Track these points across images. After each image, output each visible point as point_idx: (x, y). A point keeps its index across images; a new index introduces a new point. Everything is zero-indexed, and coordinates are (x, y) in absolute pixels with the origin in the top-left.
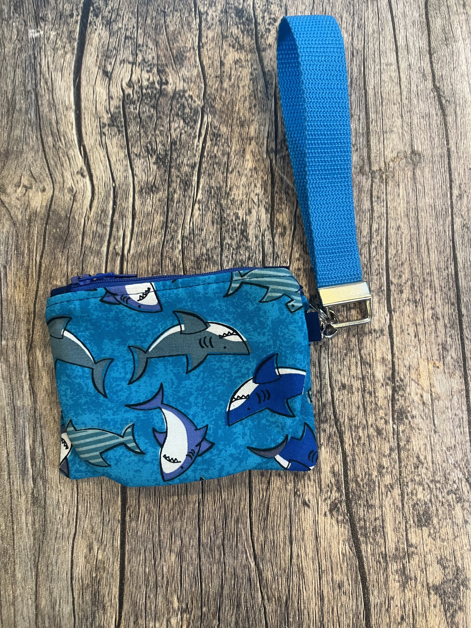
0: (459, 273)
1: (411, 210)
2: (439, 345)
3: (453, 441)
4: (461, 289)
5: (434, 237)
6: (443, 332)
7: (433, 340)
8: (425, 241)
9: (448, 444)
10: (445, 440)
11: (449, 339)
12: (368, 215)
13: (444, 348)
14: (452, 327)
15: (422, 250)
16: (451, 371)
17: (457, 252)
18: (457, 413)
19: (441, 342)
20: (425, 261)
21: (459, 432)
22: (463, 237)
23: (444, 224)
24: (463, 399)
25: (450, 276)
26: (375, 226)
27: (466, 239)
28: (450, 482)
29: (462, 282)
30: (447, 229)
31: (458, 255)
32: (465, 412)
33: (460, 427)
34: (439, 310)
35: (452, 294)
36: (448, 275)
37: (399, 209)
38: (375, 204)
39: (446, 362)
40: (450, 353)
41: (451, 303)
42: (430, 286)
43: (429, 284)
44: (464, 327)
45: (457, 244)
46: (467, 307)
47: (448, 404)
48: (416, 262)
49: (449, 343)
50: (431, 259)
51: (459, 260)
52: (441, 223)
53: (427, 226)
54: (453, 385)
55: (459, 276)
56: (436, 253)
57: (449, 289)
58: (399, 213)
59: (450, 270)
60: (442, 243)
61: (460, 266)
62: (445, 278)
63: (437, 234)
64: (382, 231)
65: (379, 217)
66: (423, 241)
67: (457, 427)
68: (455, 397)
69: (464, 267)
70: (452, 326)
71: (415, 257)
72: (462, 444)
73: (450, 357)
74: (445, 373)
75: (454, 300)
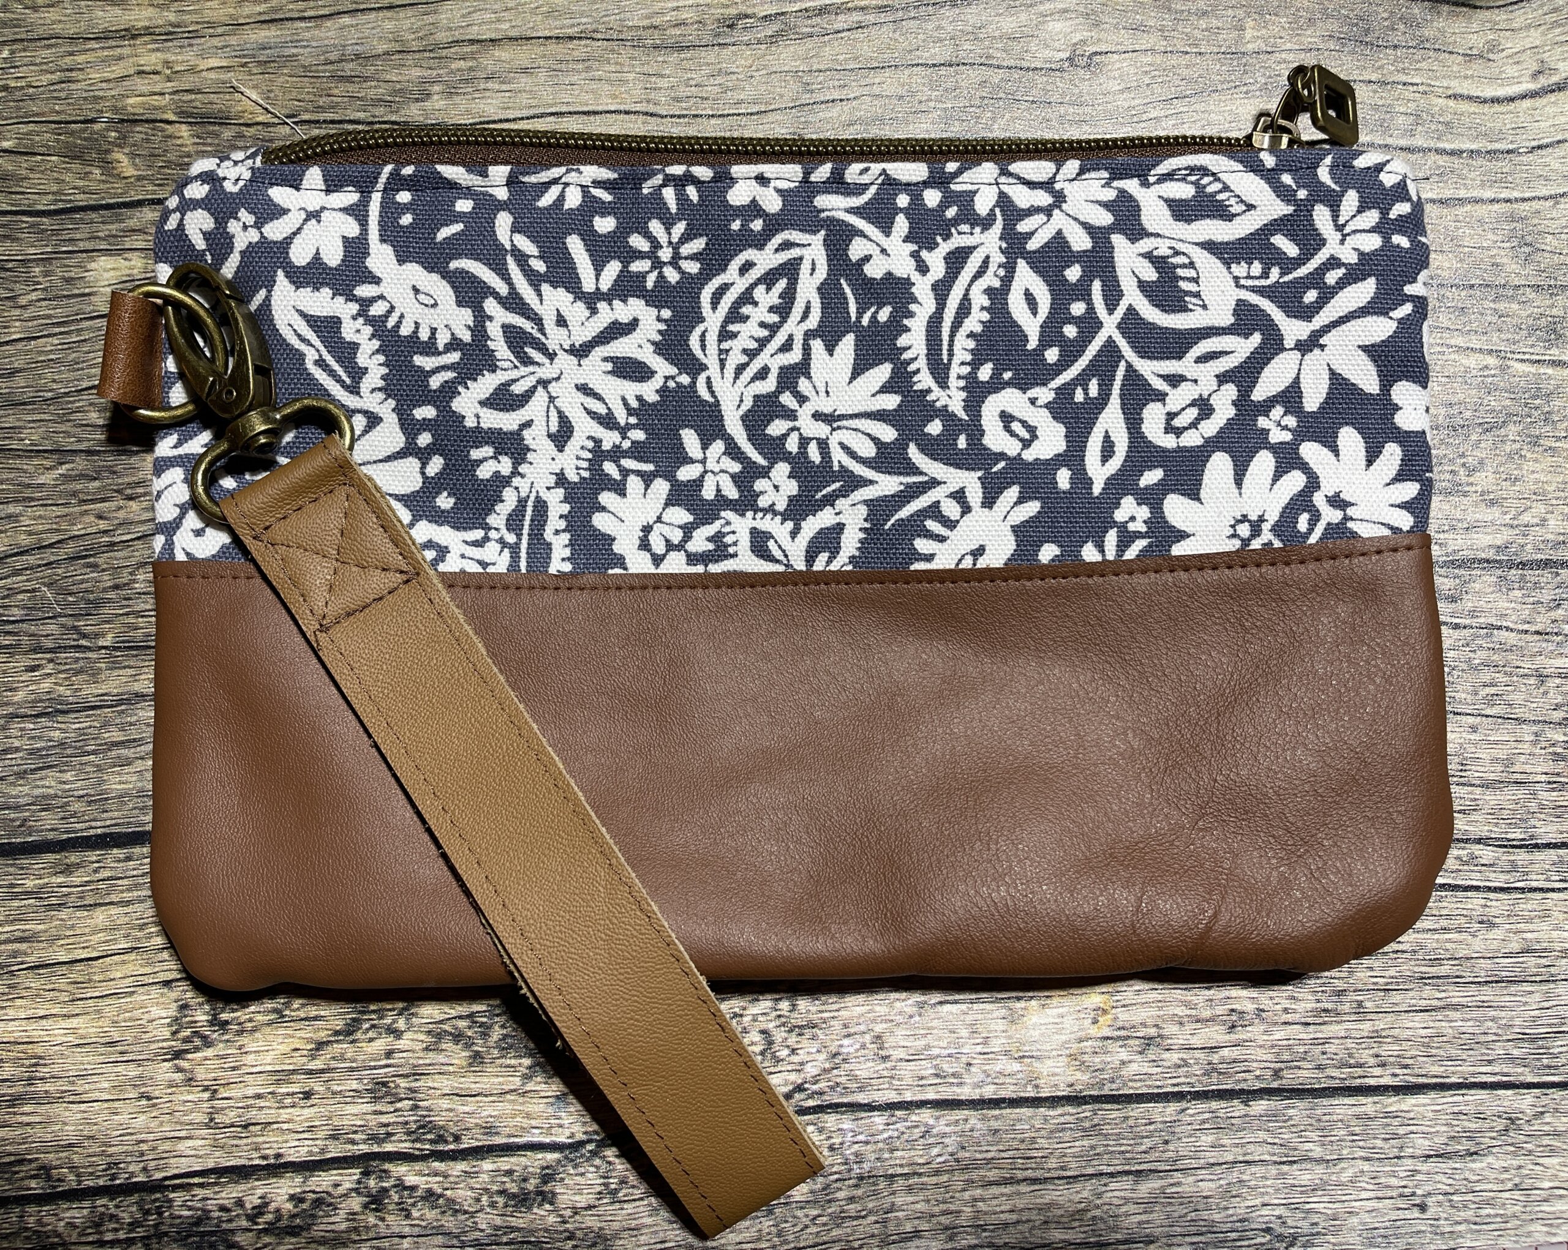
0: (1370, 1099)
1: (1544, 961)
2: (1156, 1026)
3: (901, 1054)
4: (1325, 1101)
5: (1469, 1027)
6: (1196, 1041)
7: (1172, 1010)
8: (1455, 1001)
9: (890, 1041)
10: (900, 1032)
11: (1174, 1057)
12: (1517, 834)
13: (1149, 1041)
14: (1211, 1070)
15: (1428, 991)
16: (1086, 1057)
17: (1433, 1095)
18: (973, 1069)
19: (1165, 1032)
20: (1396, 997)
21: (924, 1073)
22: (1480, 1117)
23: (1512, 1059)
24: (1012, 1088)
25: (1359, 1071)
26: (1487, 854)
27: (1473, 1126)
28: (792, 1040)
29: (1343, 1107)
30: (1497, 1070)
31: (1422, 1099)
32: (978, 1091)
33: (937, 1075)
34: (1255, 1031)
35: (1305, 1073)
36: (1361, 1066)
37: (1544, 926)
38: (1552, 854)
39: (1111, 1046)
40: (1138, 1058)
41: (1281, 1070)
42: (1326, 1010)
43: (1329, 1006)
44: (1214, 1105)
45: (1456, 1099)
46: (1272, 1116)
47: (996, 1045)
48: (1392, 972)
49: (1166, 1055)
50: (1404, 1016)
51: (1409, 1102)
52: (1516, 1052)
53: (1502, 1008)
54: (1049, 1063)
55: (1363, 1100)
56: (1424, 1032)
57: (1319, 1067)
58: (1531, 927)
59: (1377, 1071)
60: (1454, 1052)
61: (1393, 1103)
62: (1350, 1055)
63: (1482, 1038)
64: (1473, 875)
65: (1514, 867)
66: (1456, 995)
67: (936, 1067)
68: (1016, 1066)
69: (1388, 1115)
70: (1214, 1070)
71: (1407, 969)
72: (892, 1077)
73: (1124, 1055)
74: (1081, 1041)
75: (1290, 1079)
